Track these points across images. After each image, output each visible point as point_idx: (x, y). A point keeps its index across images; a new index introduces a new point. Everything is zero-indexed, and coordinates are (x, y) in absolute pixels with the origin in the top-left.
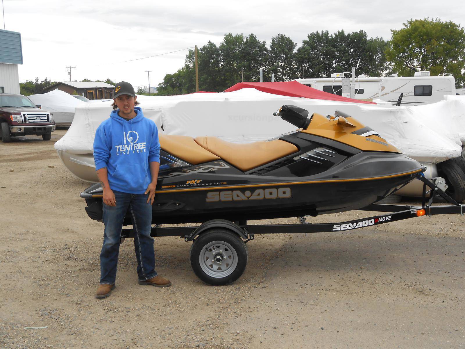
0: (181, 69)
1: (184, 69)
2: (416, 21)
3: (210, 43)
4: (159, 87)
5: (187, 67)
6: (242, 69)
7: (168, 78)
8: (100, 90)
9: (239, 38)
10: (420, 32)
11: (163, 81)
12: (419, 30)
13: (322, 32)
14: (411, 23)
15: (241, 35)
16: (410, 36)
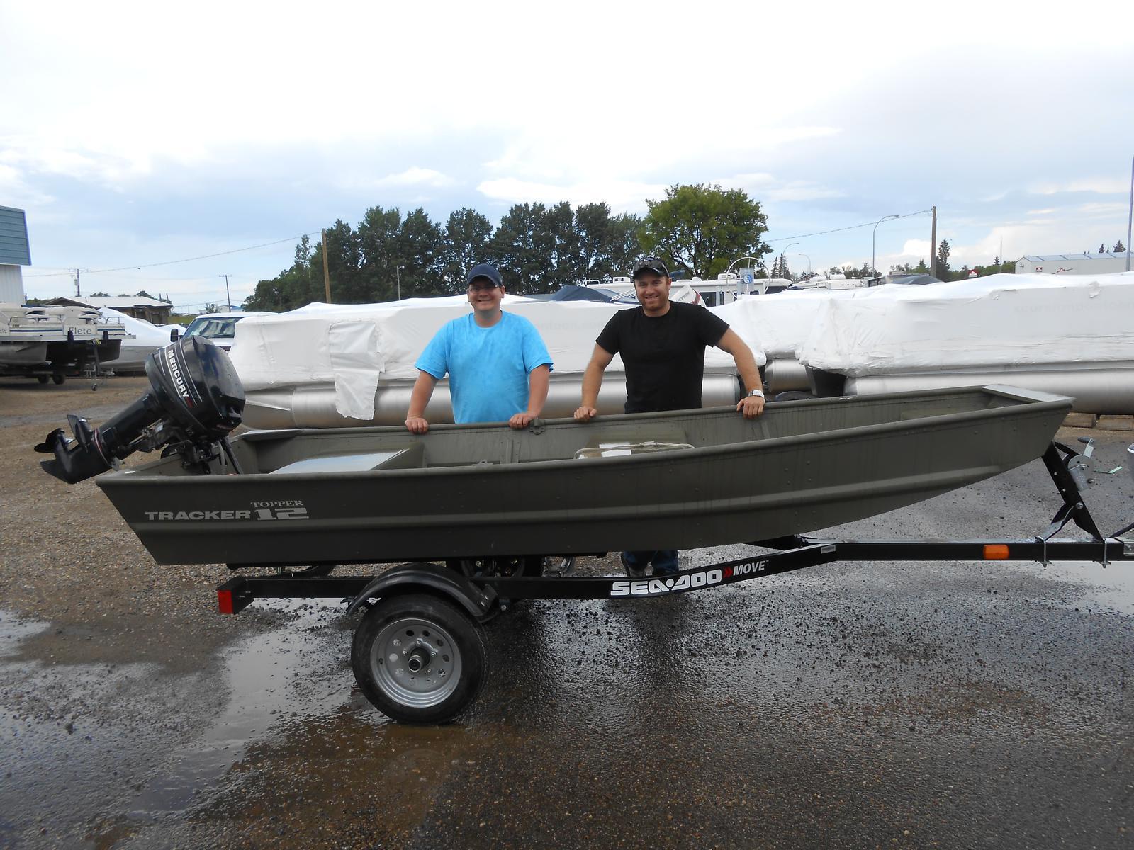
0: (288, 270)
1: (292, 269)
2: (684, 187)
3: (339, 222)
4: (246, 303)
5: (299, 266)
6: (398, 268)
7: (263, 287)
8: (141, 310)
9: (394, 216)
10: (691, 207)
11: (253, 294)
12: (691, 202)
13: (535, 204)
14: (675, 190)
15: (396, 210)
16: (677, 210)
